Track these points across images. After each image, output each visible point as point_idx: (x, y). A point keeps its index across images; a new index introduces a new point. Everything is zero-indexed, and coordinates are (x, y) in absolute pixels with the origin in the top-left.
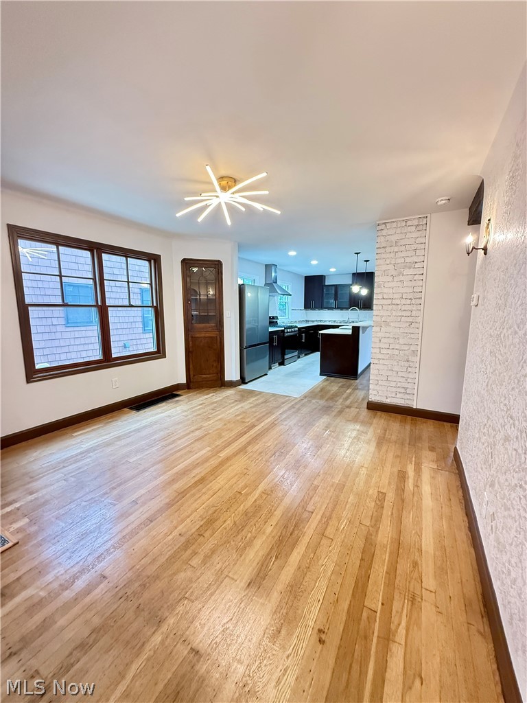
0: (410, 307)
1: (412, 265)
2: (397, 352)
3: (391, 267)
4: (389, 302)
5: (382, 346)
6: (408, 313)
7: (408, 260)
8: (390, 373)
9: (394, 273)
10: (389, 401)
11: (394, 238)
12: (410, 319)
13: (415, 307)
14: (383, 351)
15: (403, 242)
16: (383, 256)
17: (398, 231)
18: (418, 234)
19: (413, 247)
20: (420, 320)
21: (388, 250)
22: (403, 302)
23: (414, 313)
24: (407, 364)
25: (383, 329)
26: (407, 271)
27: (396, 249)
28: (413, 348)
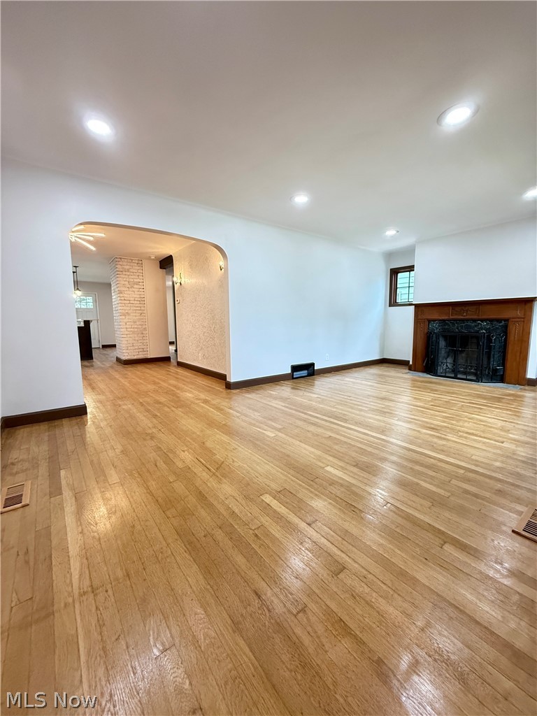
0: (140, 305)
1: (137, 283)
2: (136, 330)
3: (126, 283)
4: (128, 302)
5: (128, 327)
6: (139, 308)
7: (135, 280)
8: (134, 342)
9: (129, 286)
10: (135, 357)
11: (127, 267)
12: (141, 312)
13: (142, 305)
14: (128, 330)
15: (131, 270)
16: (121, 276)
17: (129, 264)
18: (138, 268)
19: (138, 274)
20: (145, 312)
21: (124, 273)
22: (136, 302)
23: (142, 308)
24: (142, 335)
25: (127, 317)
26: (135, 286)
27: (128, 274)
28: (144, 327)
